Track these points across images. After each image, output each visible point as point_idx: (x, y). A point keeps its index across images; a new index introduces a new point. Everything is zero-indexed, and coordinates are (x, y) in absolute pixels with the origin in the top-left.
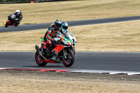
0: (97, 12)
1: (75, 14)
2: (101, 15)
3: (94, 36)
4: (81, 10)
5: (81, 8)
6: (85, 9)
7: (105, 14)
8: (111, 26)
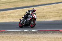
0: (18, 4)
1: (8, 5)
2: (20, 5)
3: (17, 15)
4: (11, 3)
5: (11, 2)
6: (12, 3)
7: (21, 5)
8: (24, 10)
